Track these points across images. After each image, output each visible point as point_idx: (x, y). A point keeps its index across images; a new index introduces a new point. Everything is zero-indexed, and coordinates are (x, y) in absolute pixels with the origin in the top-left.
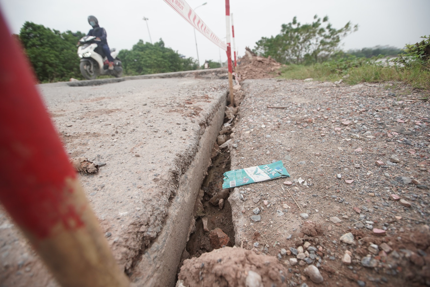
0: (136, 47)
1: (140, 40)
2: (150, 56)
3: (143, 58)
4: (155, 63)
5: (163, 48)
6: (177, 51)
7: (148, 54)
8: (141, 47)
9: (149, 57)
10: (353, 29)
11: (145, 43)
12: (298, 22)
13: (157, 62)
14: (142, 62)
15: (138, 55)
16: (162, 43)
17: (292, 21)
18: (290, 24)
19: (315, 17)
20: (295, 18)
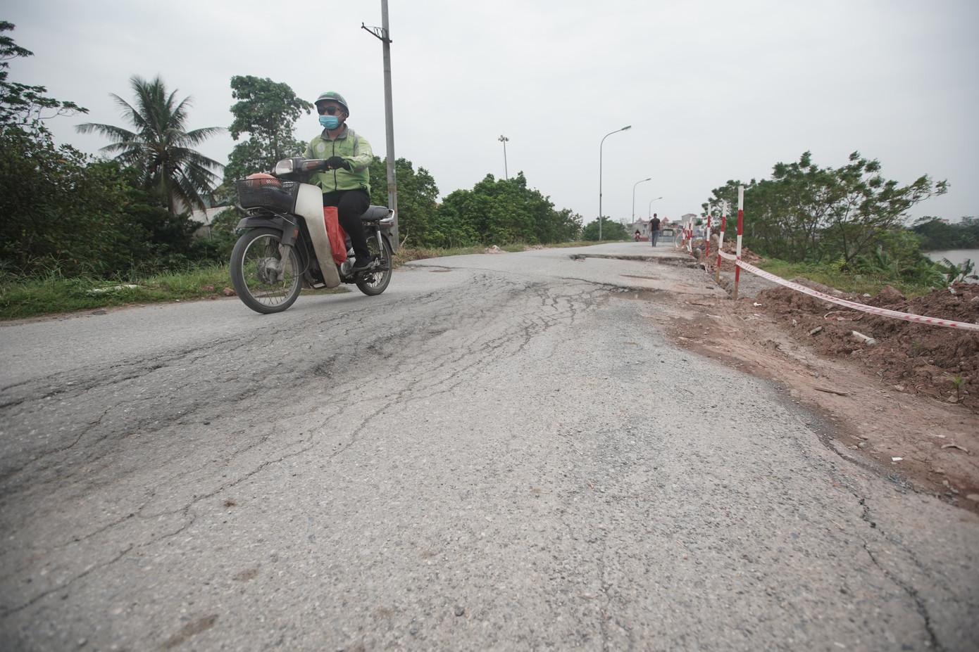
0: (480, 188)
1: (489, 176)
2: (504, 204)
3: (492, 207)
4: (513, 218)
5: (523, 190)
6: (548, 197)
7: (501, 202)
8: (488, 187)
9: (503, 207)
10: (934, 189)
11: (496, 181)
12: (812, 163)
13: (517, 217)
14: (491, 215)
15: (485, 202)
16: (522, 181)
17: (799, 161)
18: (794, 165)
19: (853, 156)
20: (806, 155)
